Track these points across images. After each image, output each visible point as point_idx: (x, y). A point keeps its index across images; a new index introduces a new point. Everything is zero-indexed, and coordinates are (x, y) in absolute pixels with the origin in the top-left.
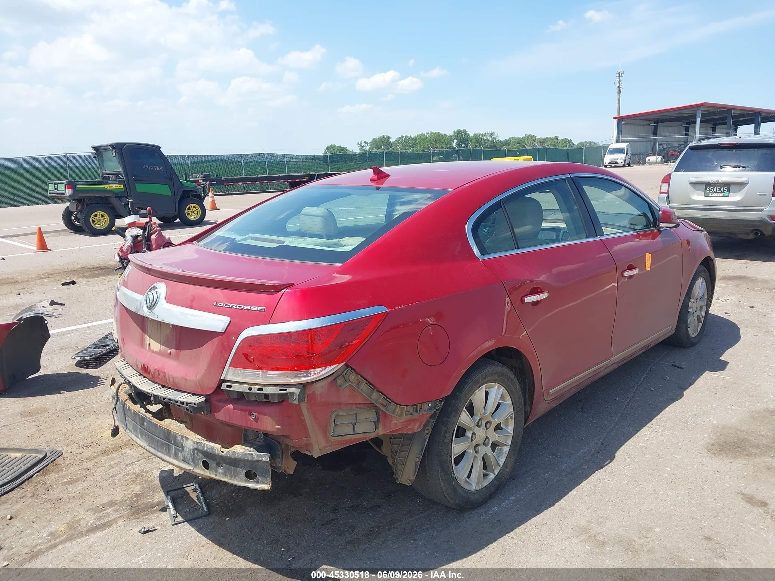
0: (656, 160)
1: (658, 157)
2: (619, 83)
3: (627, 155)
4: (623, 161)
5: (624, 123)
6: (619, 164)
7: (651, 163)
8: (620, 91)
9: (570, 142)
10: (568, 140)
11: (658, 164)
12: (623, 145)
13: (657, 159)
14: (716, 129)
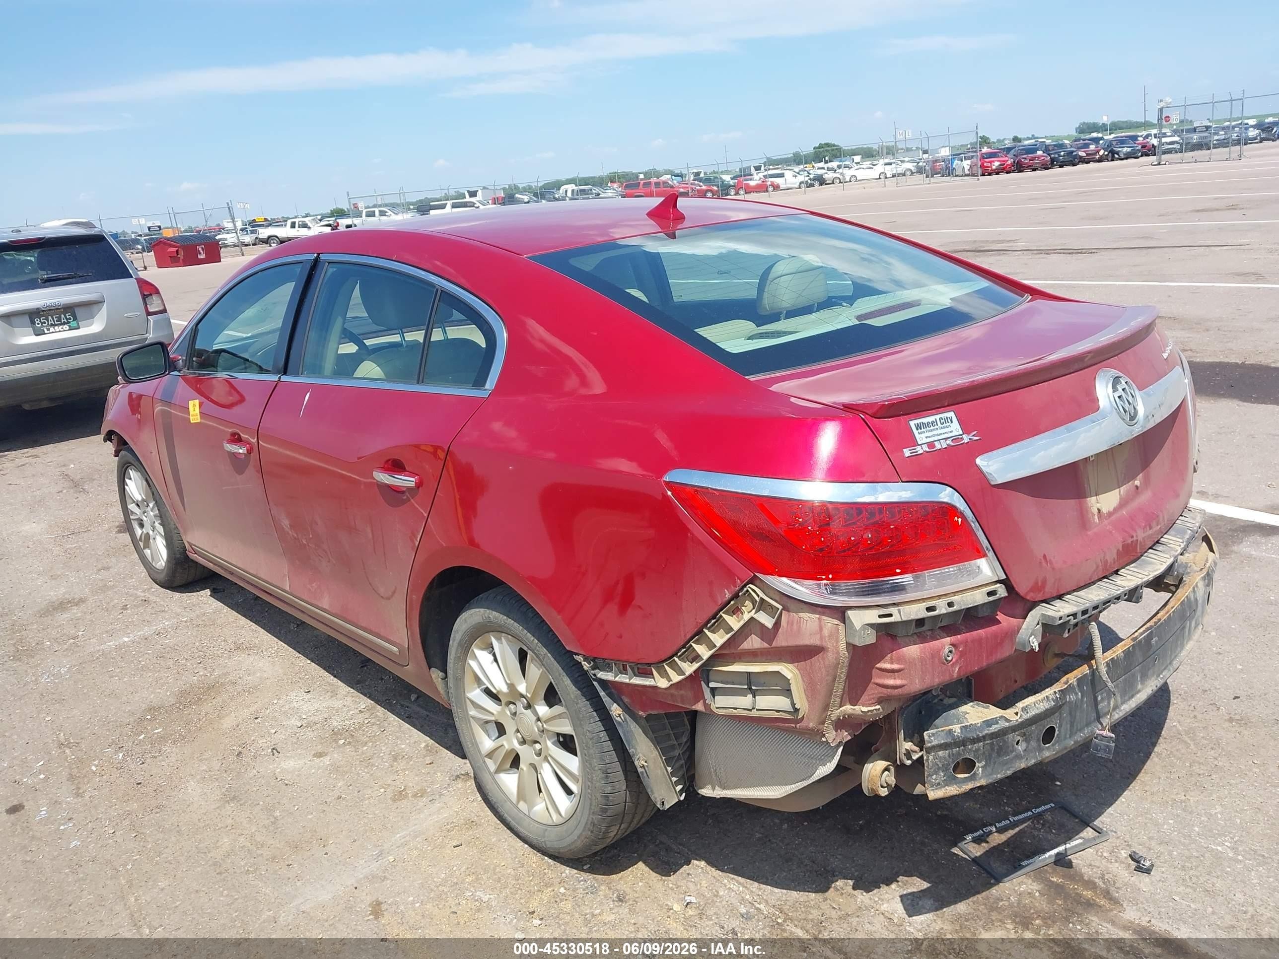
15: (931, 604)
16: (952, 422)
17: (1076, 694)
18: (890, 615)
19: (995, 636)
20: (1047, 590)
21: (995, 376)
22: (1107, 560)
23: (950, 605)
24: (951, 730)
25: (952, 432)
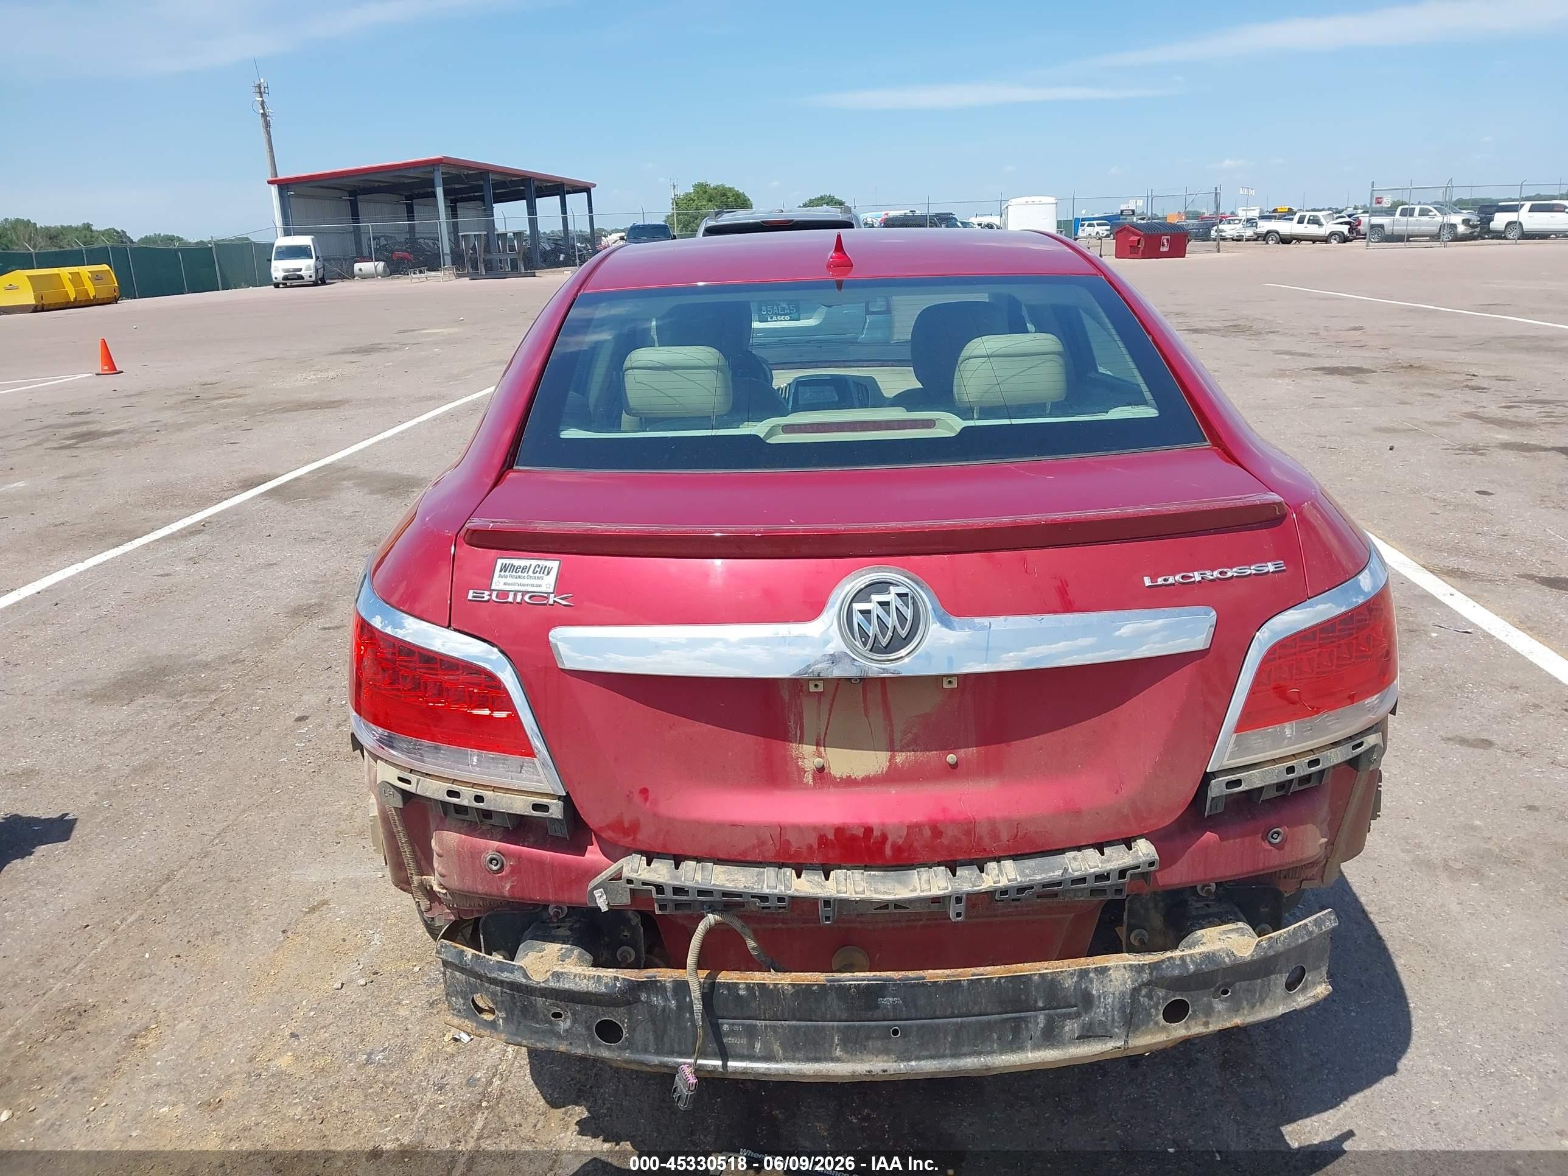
0: (374, 269)
1: (376, 263)
2: (263, 108)
3: (316, 260)
4: (312, 272)
5: (292, 193)
6: (305, 280)
7: (365, 275)
8: (267, 125)
9: (122, 236)
10: (117, 232)
11: (379, 277)
12: (306, 240)
13: (376, 268)
14: (458, 209)
15: (455, 788)
16: (548, 573)
17: (666, 999)
18: (408, 782)
19: (566, 867)
20: (640, 837)
21: (632, 531)
22: (788, 842)
23: (479, 799)
24: (463, 951)
25: (541, 586)
